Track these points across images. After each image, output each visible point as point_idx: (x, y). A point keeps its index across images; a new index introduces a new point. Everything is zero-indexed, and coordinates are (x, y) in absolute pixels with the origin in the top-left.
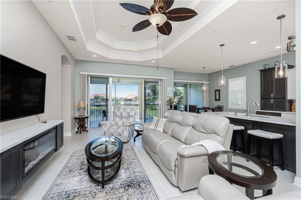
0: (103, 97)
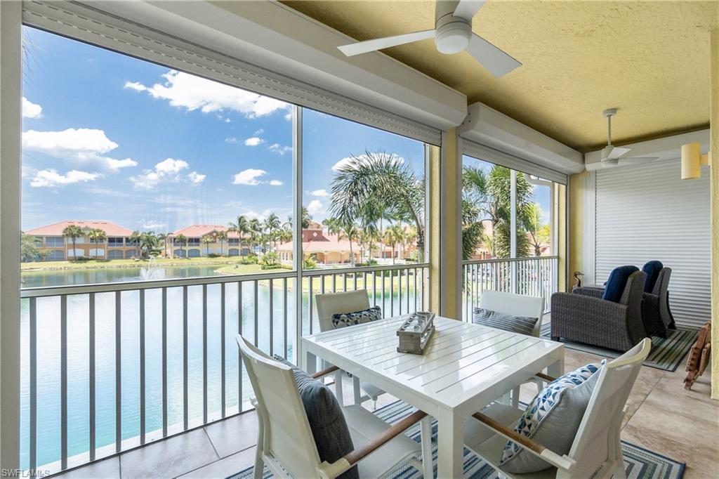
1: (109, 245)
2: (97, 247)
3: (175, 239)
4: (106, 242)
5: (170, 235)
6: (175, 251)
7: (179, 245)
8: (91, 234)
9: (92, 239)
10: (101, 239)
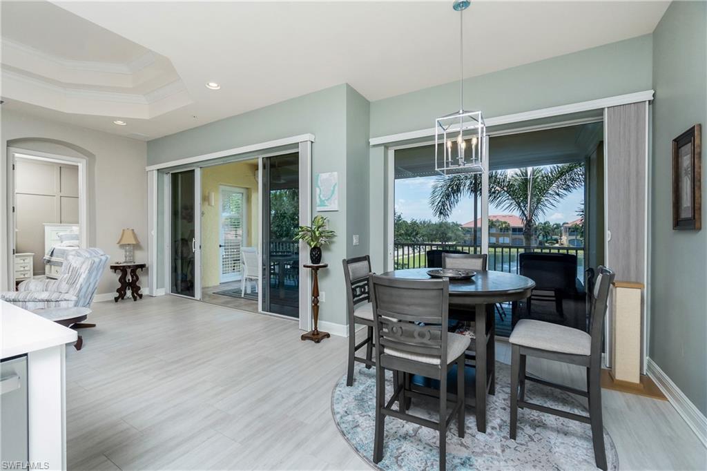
0: (505, 223)
1: (513, 234)
2: (504, 235)
3: (569, 229)
4: (510, 232)
5: (565, 225)
6: (569, 241)
7: (573, 235)
8: (499, 225)
9: (501, 229)
10: (507, 229)
